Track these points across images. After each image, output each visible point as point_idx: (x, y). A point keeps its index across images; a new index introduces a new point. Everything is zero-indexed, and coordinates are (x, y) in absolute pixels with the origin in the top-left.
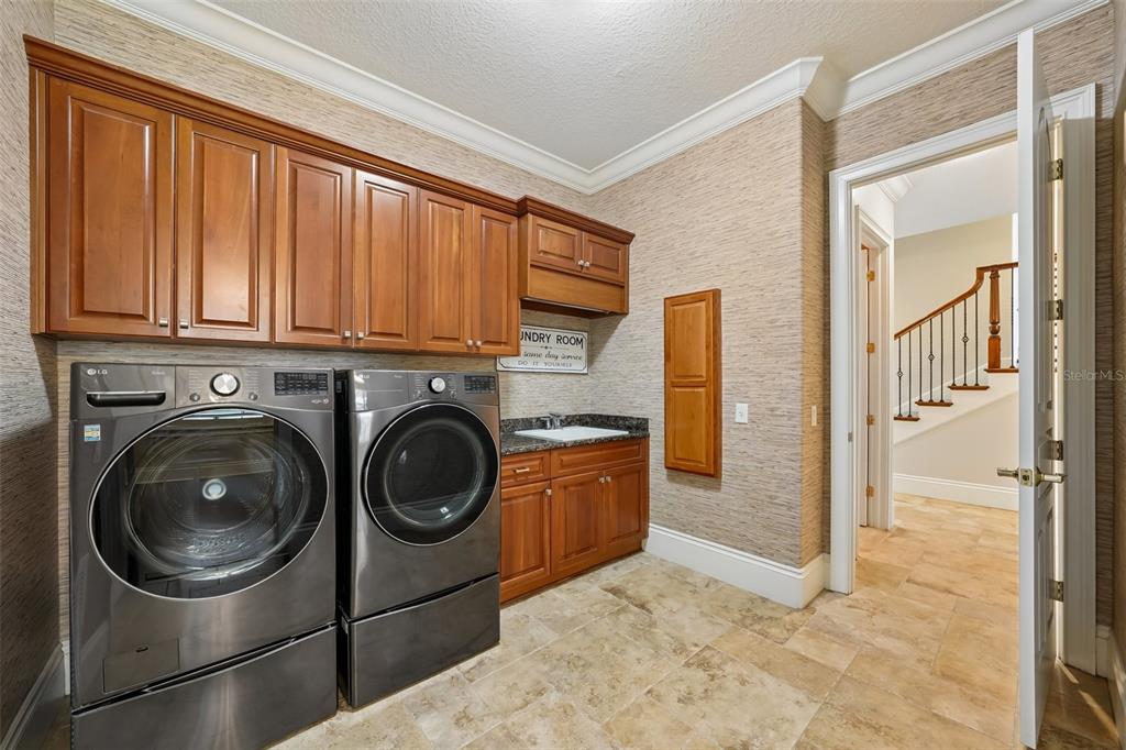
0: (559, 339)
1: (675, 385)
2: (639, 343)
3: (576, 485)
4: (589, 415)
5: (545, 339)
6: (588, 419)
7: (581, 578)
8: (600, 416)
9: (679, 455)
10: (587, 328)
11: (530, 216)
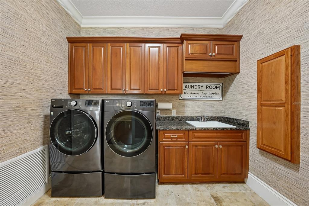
0: (207, 87)
1: (262, 105)
2: (245, 85)
3: (202, 146)
4: (223, 117)
5: (201, 87)
6: (223, 119)
7: (204, 185)
8: (227, 118)
9: (265, 142)
10: (222, 82)
11: (185, 42)
